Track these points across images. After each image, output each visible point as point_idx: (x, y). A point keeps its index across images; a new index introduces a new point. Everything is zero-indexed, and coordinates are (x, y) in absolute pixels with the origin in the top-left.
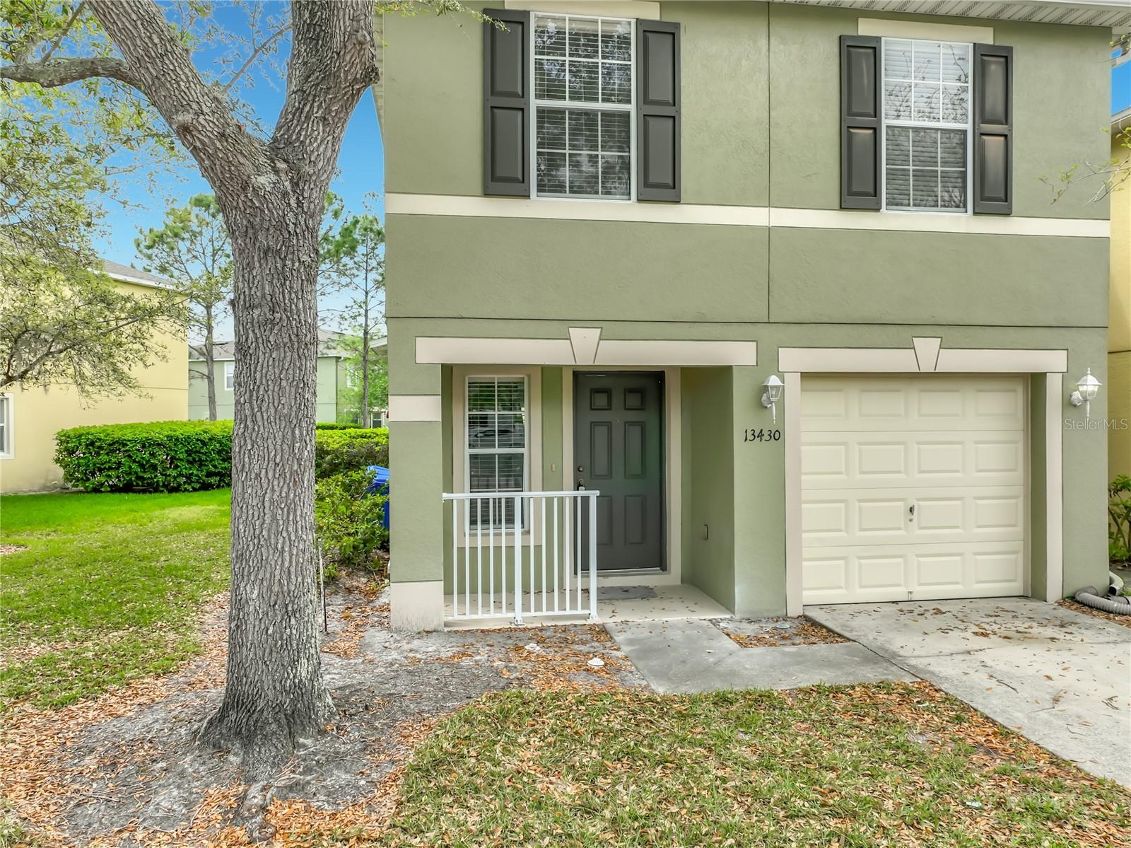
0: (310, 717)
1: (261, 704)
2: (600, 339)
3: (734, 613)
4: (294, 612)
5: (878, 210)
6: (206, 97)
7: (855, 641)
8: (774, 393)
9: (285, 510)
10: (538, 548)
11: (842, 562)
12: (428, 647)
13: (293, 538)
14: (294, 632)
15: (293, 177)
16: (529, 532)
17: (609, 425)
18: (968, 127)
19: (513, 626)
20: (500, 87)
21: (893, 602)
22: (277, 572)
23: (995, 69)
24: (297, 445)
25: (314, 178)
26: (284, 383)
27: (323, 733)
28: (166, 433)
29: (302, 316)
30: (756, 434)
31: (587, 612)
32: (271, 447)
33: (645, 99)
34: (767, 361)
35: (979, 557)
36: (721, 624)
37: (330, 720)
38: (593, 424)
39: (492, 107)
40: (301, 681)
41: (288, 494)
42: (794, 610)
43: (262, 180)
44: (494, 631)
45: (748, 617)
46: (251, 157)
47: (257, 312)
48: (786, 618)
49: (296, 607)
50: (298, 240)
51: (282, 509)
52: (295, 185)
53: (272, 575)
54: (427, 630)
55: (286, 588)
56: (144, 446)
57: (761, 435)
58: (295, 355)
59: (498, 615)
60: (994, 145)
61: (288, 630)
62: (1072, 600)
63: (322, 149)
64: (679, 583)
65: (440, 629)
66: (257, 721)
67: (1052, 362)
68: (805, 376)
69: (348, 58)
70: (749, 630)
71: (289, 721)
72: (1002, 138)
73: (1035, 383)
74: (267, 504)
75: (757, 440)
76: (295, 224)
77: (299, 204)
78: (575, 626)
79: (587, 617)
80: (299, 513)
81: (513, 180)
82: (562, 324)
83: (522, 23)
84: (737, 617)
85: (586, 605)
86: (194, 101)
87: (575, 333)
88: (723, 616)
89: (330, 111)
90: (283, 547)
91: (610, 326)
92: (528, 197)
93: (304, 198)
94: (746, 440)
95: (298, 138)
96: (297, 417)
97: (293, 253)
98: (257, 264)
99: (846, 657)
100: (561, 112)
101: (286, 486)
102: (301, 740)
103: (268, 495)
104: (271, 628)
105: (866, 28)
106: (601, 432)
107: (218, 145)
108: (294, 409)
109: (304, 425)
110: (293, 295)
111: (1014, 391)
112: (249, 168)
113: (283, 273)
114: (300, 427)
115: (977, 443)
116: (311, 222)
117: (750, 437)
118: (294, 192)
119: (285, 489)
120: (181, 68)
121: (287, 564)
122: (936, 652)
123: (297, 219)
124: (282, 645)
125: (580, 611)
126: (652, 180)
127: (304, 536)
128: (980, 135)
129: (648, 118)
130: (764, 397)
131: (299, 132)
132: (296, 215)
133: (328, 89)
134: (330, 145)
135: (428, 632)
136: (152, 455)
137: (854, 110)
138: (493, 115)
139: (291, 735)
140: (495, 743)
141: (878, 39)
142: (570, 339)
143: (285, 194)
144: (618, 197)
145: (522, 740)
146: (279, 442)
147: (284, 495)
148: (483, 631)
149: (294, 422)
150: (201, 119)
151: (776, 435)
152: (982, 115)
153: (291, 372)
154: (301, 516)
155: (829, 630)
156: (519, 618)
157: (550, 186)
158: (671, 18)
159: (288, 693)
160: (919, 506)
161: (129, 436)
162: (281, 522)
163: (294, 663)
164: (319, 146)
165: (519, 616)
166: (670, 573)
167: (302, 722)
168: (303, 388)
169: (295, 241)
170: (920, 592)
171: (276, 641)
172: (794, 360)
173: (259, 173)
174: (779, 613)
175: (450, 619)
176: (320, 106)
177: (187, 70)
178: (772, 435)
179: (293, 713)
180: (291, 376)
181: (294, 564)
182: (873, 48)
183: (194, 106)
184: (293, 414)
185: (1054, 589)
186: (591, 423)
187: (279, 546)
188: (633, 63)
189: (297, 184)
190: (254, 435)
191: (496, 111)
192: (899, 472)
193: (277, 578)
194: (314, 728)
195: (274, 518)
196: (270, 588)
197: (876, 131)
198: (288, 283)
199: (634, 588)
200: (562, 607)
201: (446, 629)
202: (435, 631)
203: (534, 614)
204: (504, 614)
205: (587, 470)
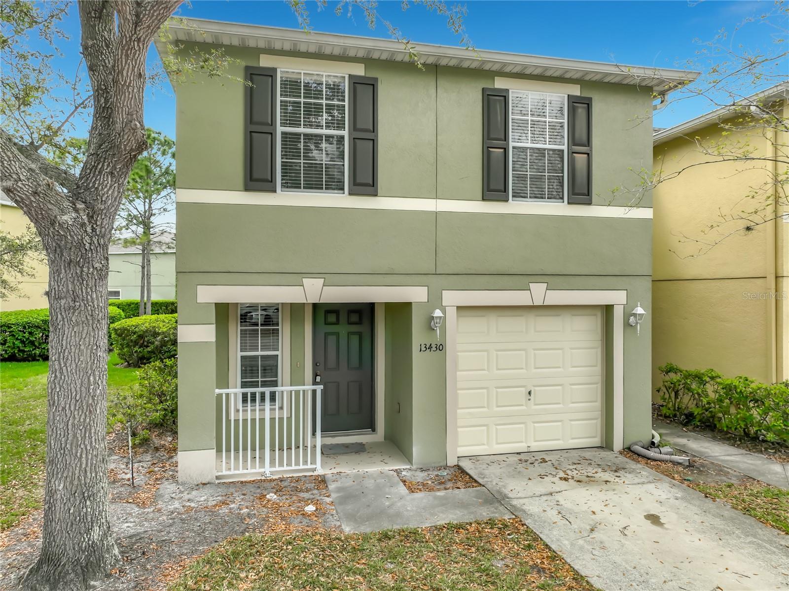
0: (100, 566)
1: (64, 560)
2: (324, 286)
3: (412, 464)
4: (89, 497)
5: (507, 200)
6: (23, 170)
7: (484, 486)
8: (438, 321)
9: (83, 430)
10: (289, 418)
11: (485, 428)
12: (203, 497)
13: (89, 448)
14: (89, 510)
15: (89, 213)
16: (282, 408)
17: (337, 335)
18: (565, 148)
19: (263, 478)
20: (256, 118)
21: (518, 453)
22: (77, 472)
23: (581, 111)
24: (92, 387)
25: (104, 212)
26: (82, 347)
27: (108, 576)
28: (42, 318)
29: (95, 303)
30: (427, 347)
31: (314, 466)
32: (73, 390)
33: (354, 127)
34: (435, 300)
35: (573, 423)
36: (403, 473)
37: (115, 566)
38: (327, 335)
39: (251, 132)
40: (93, 542)
41: (85, 420)
42: (452, 461)
43: (65, 218)
44: (250, 482)
45: (421, 467)
46: (57, 204)
47: (63, 302)
48: (446, 467)
49: (90, 493)
50: (92, 253)
51: (81, 430)
52: (90, 217)
53: (73, 474)
54: (204, 482)
55: (83, 482)
56: (25, 328)
57: (430, 347)
58: (91, 328)
59: (254, 471)
60: (581, 159)
61: (85, 510)
62: (628, 450)
63: (110, 192)
64: (383, 440)
65: (213, 481)
66: (60, 573)
67: (617, 298)
68: (459, 308)
69: (126, 137)
70: (420, 476)
71: (83, 571)
72: (586, 155)
73: (608, 310)
74: (70, 427)
75: (428, 350)
76: (90, 244)
77: (93, 229)
78: (306, 476)
79: (314, 470)
80: (93, 431)
81: (266, 181)
82: (296, 276)
83: (272, 76)
84: (414, 467)
85: (314, 462)
86: (14, 173)
87: (306, 281)
88: (405, 467)
89: (116, 169)
90: (81, 455)
91: (330, 277)
92: (275, 191)
93: (97, 226)
94: (421, 350)
95: (93, 186)
96: (91, 369)
97: (89, 263)
98: (63, 271)
99: (475, 499)
100: (299, 135)
101: (83, 415)
102: (92, 583)
103: (70, 421)
104: (72, 509)
105: (500, 83)
106: (332, 340)
107: (33, 199)
108: (90, 364)
109: (97, 373)
110: (89, 290)
111: (595, 315)
112: (56, 211)
113: (81, 276)
114: (94, 375)
115: (572, 349)
116: (102, 241)
117: (423, 349)
118: (90, 222)
119: (83, 417)
120: (5, 153)
121: (84, 466)
122: (532, 494)
123: (91, 240)
124: (80, 520)
125: (309, 466)
126: (358, 181)
127: (97, 446)
128: (572, 153)
129: (356, 140)
130: (432, 323)
131: (94, 182)
132: (91, 237)
133: (114, 155)
134: (116, 189)
135: (204, 484)
136: (30, 333)
137: (492, 136)
138: (251, 136)
139: (85, 580)
140: (224, 578)
141: (507, 91)
142: (303, 286)
143: (83, 225)
144: (336, 191)
145: (243, 575)
146: (79, 386)
147: (82, 420)
148: (242, 482)
149: (90, 372)
150: (19, 184)
151: (441, 348)
152: (573, 141)
153: (87, 340)
154: (95, 433)
155: (471, 477)
156: (268, 472)
157: (291, 183)
158: (372, 74)
159: (83, 552)
160: (535, 390)
161: (13, 321)
162: (80, 439)
163: (88, 531)
164: (108, 190)
165: (268, 470)
166: (376, 433)
167: (93, 570)
168: (96, 350)
169: (90, 255)
170: (535, 446)
171: (76, 518)
172: (452, 298)
173: (63, 212)
174: (441, 464)
175: (220, 474)
176: (108, 165)
177: (9, 153)
178: (438, 347)
179: (87, 565)
180: (87, 343)
181: (89, 464)
182: (503, 96)
183: (14, 176)
184: (89, 367)
185: (618, 443)
186: (325, 333)
187: (79, 454)
188: (346, 103)
189: (92, 217)
190: (61, 382)
191: (253, 134)
192: (522, 369)
193: (76, 476)
194: (102, 573)
195: (75, 436)
196: (72, 483)
197: (506, 150)
198: (85, 282)
199: (353, 444)
200: (297, 464)
201: (217, 481)
202: (209, 483)
203: (277, 468)
204: (258, 470)
205: (322, 365)
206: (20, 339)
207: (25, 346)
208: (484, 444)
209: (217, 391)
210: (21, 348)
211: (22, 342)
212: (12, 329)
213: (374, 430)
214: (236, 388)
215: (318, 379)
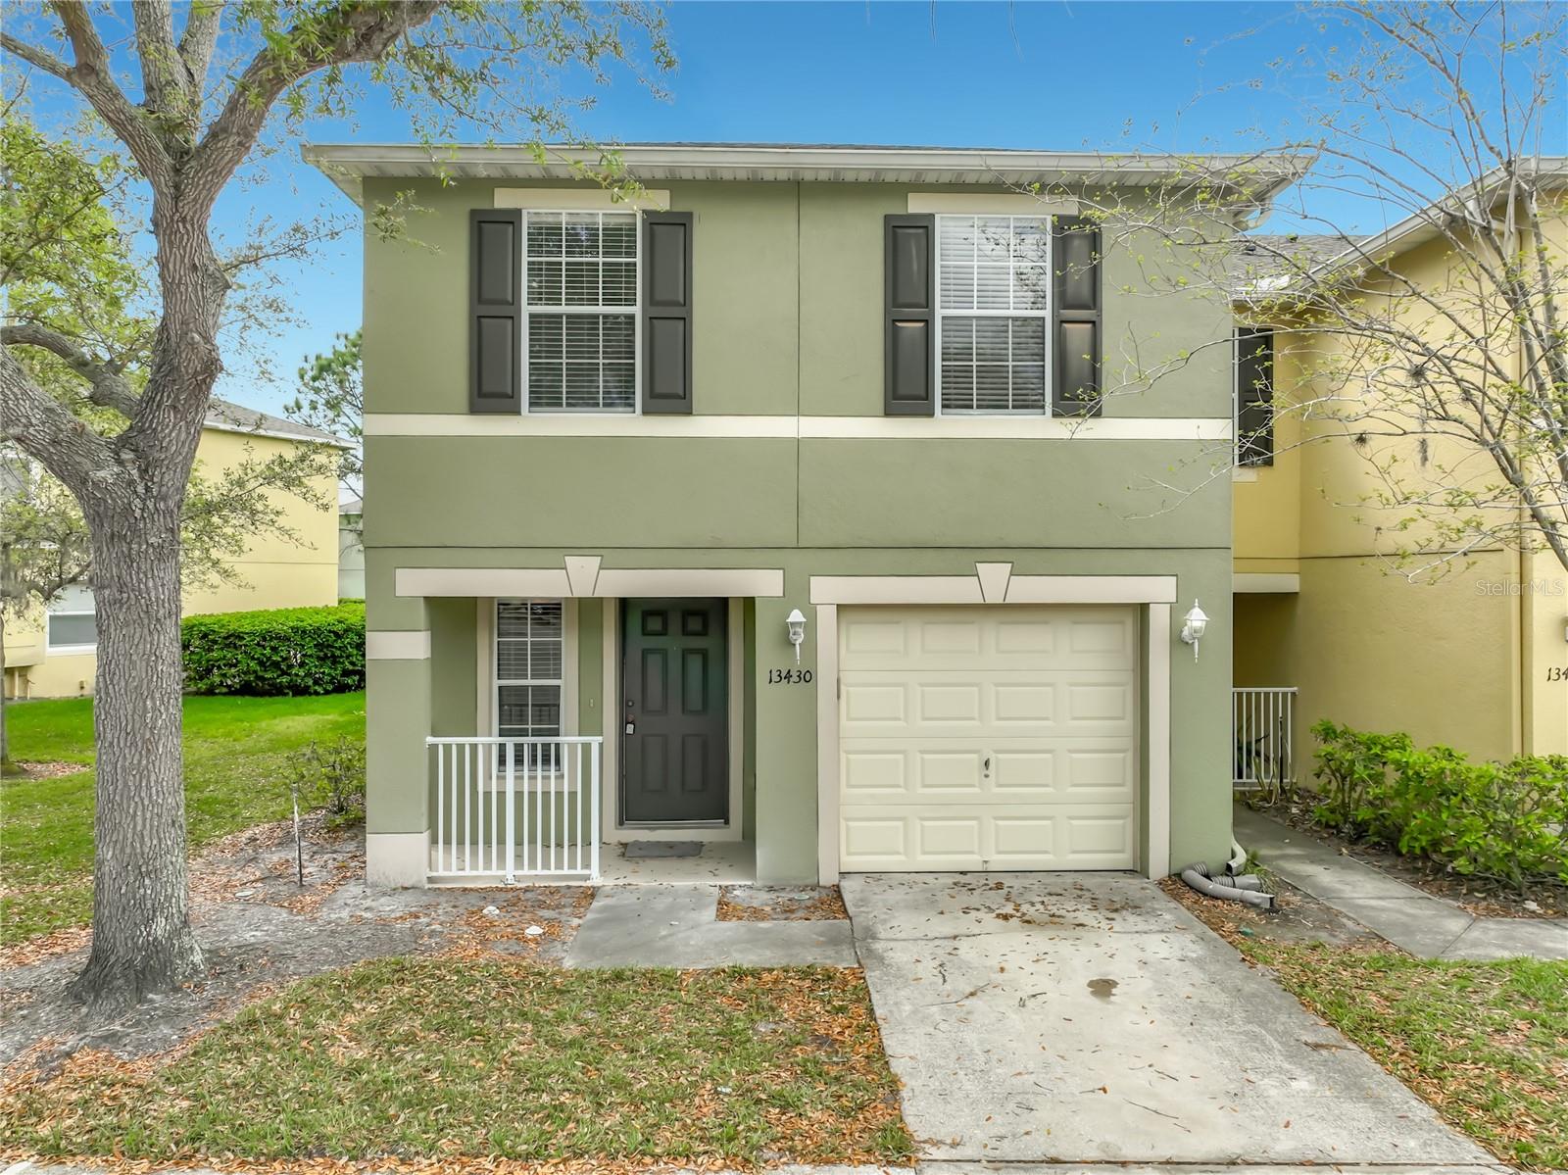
0: (165, 974)
1: (113, 959)
2: (600, 568)
3: (756, 880)
4: (149, 873)
5: (931, 414)
6: (36, 410)
7: (851, 919)
8: (797, 629)
9: (138, 777)
10: (573, 795)
11: (900, 824)
12: (391, 907)
13: (146, 802)
14: (149, 892)
15: (140, 466)
16: (562, 776)
17: (664, 653)
18: (1047, 313)
19: (501, 885)
20: (487, 294)
21: (961, 873)
22: (130, 835)
23: (1079, 246)
24: (149, 715)
25: (166, 462)
26: (134, 657)
27: (176, 989)
29: (153, 594)
30: (783, 675)
31: (586, 872)
32: (123, 718)
33: (651, 300)
34: (796, 593)
35: (1075, 822)
36: (735, 892)
37: (192, 978)
38: (645, 653)
39: (479, 317)
40: (155, 939)
41: (140, 761)
42: (828, 877)
43: (101, 474)
45: (771, 884)
46: (89, 454)
47: (107, 592)
49: (150, 868)
50: (145, 524)
51: (134, 776)
52: (143, 472)
53: (125, 838)
54: (406, 885)
55: (138, 850)
56: (264, 639)
57: (788, 676)
58: (146, 631)
59: (487, 873)
60: (1078, 334)
61: (142, 891)
62: (1177, 877)
63: (173, 435)
64: (739, 839)
65: (420, 885)
66: (106, 976)
67: (1158, 590)
68: (841, 608)
69: (184, 356)
70: (762, 899)
71: (137, 977)
72: (1089, 326)
73: (1143, 609)
74: (119, 771)
75: (785, 681)
76: (143, 510)
77: (148, 489)
78: (569, 887)
79: (587, 878)
80: (153, 778)
81: (505, 396)
82: (552, 553)
83: (512, 223)
84: (759, 884)
85: (587, 865)
86: (23, 416)
87: (571, 561)
88: (742, 883)
89: (179, 400)
90: (135, 812)
91: (612, 554)
92: (518, 413)
93: (154, 483)
94: (771, 681)
95: (151, 425)
96: (148, 688)
97: (140, 537)
98: (105, 549)
99: (814, 936)
100: (560, 316)
101: (137, 754)
102: (150, 996)
103: (119, 763)
104: (124, 888)
105: (917, 205)
106: (654, 662)
107: (52, 450)
108: (145, 681)
109: (158, 695)
110: (141, 575)
111: (1122, 623)
112: (87, 465)
113: (130, 556)
114: (153, 698)
115: (1072, 685)
116: (162, 504)
117: (776, 678)
118: (142, 478)
119: (137, 757)
120: (10, 389)
121: (139, 828)
122: (921, 935)
123: (144, 504)
124: (135, 904)
125: (579, 871)
126: (658, 389)
127: (160, 801)
128: (1060, 323)
129: (654, 321)
130: (790, 634)
131: (152, 421)
132: (143, 501)
133: (174, 381)
134: (183, 429)
135: (406, 888)
136: (274, 649)
137: (901, 300)
138: (480, 325)
139: (139, 990)
141: (932, 216)
142: (565, 568)
143: (131, 483)
144: (620, 409)
146: (130, 713)
147: (135, 762)
148: (465, 889)
149: (146, 693)
150: (31, 430)
151: (807, 677)
152: (1063, 300)
153: (141, 646)
154: (156, 781)
155: (844, 905)
156: (510, 877)
157: (545, 397)
158: (680, 208)
159: (140, 950)
160: (997, 759)
161: (247, 628)
162: (133, 788)
163: (148, 921)
164: (171, 432)
165: (509, 873)
167: (154, 979)
168: (156, 661)
169: (142, 526)
170: (999, 861)
171: (129, 901)
172: (827, 590)
173: (99, 466)
174: (809, 882)
175: (434, 874)
176: (169, 396)
177: (15, 390)
178: (802, 676)
179: (144, 969)
180: (141, 651)
181: (148, 826)
182: (924, 226)
183: (23, 420)
184: (145, 686)
185: (1159, 864)
186: (643, 649)
187: (131, 811)
188: (638, 260)
189: (146, 471)
190: (107, 706)
191: (483, 320)
192: (973, 719)
193: (130, 840)
194: (167, 984)
195: (125, 784)
196: (122, 850)
197: (928, 323)
198: (135, 564)
199: (683, 843)
200: (559, 866)
201: (427, 886)
202: (413, 888)
203: (526, 871)
204: (494, 872)
205: (638, 705)
206: (258, 659)
207: (265, 671)
208: (898, 853)
209: (430, 740)
210: (260, 674)
211: (261, 663)
212: (244, 642)
213: (727, 822)
214: (490, 735)
215: (630, 729)
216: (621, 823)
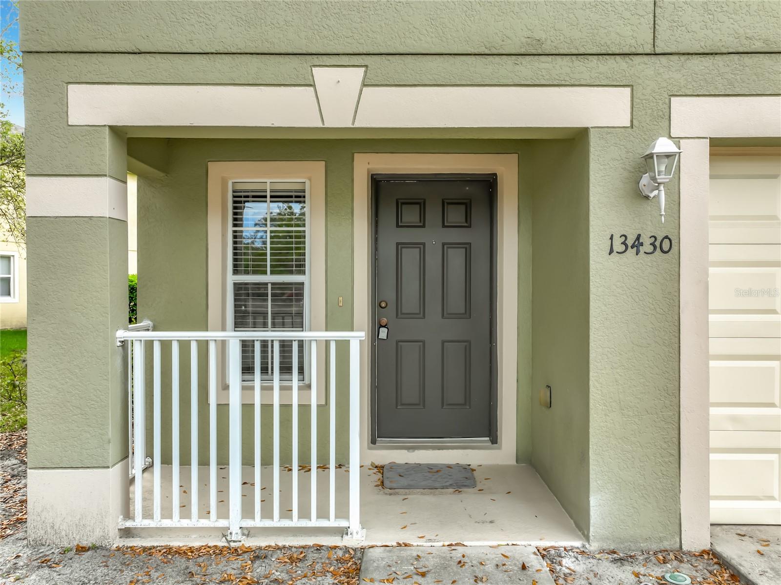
2: (364, 85)
3: (587, 538)
8: (663, 168)
16: (309, 387)
17: (422, 247)
19: (222, 543)
30: (630, 242)
31: (343, 523)
34: (651, 122)
36: (562, 561)
38: (400, 247)
42: (695, 536)
45: (612, 548)
48: (680, 555)
54: (85, 543)
57: (638, 244)
59: (204, 523)
64: (514, 465)
65: (105, 544)
75: (631, 252)
79: (343, 532)
82: (295, 62)
84: (594, 546)
85: (343, 511)
87: (322, 75)
88: (568, 544)
91: (381, 63)
94: (611, 251)
106: (410, 257)
117: (618, 247)
125: (331, 522)
130: (645, 180)
135: (84, 548)
142: (313, 85)
151: (665, 245)
156: (235, 529)
165: (235, 524)
166: (500, 448)
172: (697, 118)
174: (666, 545)
175: (129, 524)
178: (658, 244)
186: (398, 244)
199: (449, 467)
201: (119, 543)
202: (94, 548)
203: (258, 522)
204: (213, 521)
205: (392, 307)
208: (772, 498)
209: (121, 334)
213: (494, 440)
215: (383, 333)
216: (373, 442)
